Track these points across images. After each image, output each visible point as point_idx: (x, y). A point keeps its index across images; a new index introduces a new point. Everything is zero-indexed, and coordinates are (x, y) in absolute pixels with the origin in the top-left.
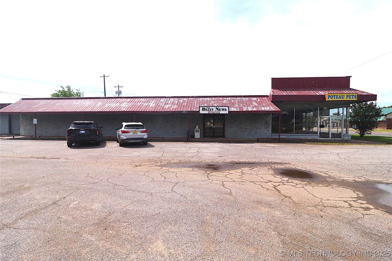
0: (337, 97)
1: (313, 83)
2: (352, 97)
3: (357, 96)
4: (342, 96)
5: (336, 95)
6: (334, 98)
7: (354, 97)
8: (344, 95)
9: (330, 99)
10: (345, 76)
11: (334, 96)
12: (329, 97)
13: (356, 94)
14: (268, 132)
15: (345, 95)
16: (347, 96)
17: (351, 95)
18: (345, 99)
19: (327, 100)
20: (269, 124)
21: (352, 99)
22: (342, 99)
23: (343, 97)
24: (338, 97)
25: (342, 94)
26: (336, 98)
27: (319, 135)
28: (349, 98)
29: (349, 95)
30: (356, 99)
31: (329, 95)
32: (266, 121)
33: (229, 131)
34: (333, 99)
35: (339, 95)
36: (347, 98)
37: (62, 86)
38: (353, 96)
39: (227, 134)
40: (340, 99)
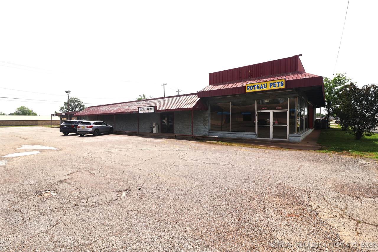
0: (258, 87)
1: (250, 72)
2: (277, 85)
3: (284, 83)
4: (264, 84)
5: (256, 84)
6: (255, 89)
7: (280, 84)
8: (266, 84)
9: (250, 91)
10: (293, 56)
11: (255, 86)
12: (248, 88)
13: (284, 81)
14: (205, 129)
15: (268, 83)
16: (271, 84)
17: (276, 81)
18: (268, 88)
19: (247, 91)
20: (207, 121)
21: (277, 88)
22: (264, 89)
23: (266, 86)
24: (260, 87)
25: (264, 83)
26: (257, 89)
27: (257, 134)
28: (274, 87)
29: (274, 83)
30: (283, 87)
31: (248, 85)
32: (204, 118)
33: (178, 128)
34: (253, 90)
35: (260, 84)
36: (271, 87)
37: (140, 95)
38: (278, 83)
39: (176, 130)
40: (262, 89)
